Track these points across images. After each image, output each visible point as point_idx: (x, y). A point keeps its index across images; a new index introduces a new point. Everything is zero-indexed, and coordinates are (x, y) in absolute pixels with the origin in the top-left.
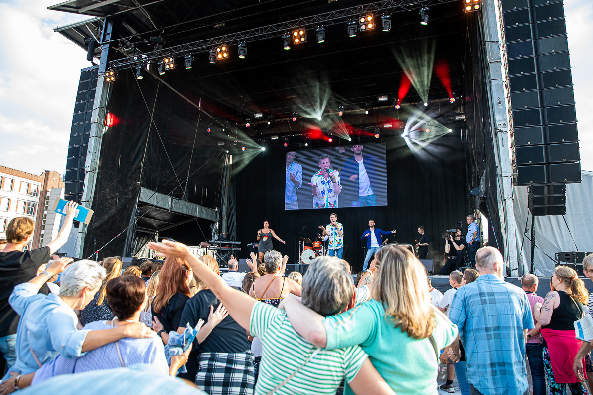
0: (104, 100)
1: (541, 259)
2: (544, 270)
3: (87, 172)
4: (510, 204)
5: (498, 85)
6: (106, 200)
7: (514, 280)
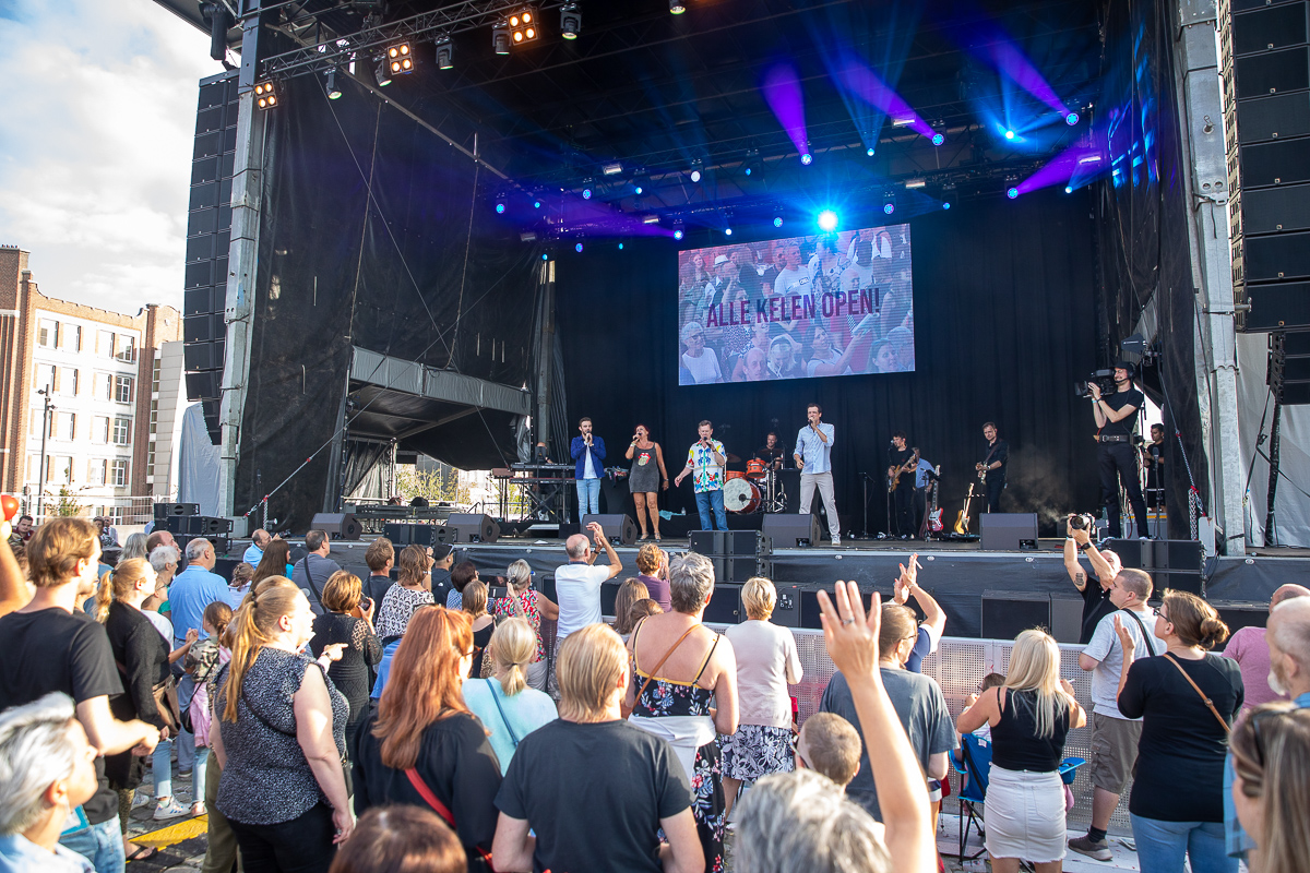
0: (257, 152)
1: (1294, 504)
2: (1298, 529)
3: (231, 322)
4: (1227, 382)
5: (1205, 82)
6: (279, 381)
7: (1235, 564)
